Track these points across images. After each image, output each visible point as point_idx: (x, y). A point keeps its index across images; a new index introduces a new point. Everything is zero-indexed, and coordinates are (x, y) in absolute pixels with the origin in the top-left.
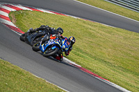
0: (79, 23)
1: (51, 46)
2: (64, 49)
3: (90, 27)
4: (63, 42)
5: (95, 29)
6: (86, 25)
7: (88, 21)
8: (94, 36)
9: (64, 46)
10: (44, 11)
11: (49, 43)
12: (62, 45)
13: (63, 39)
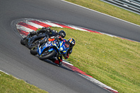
0: (116, 42)
1: (47, 48)
2: (62, 52)
3: (128, 46)
4: (61, 44)
5: (133, 49)
6: (123, 45)
7: (126, 40)
8: (133, 57)
9: (62, 49)
10: (76, 28)
11: (46, 45)
12: (59, 47)
13: (61, 40)
